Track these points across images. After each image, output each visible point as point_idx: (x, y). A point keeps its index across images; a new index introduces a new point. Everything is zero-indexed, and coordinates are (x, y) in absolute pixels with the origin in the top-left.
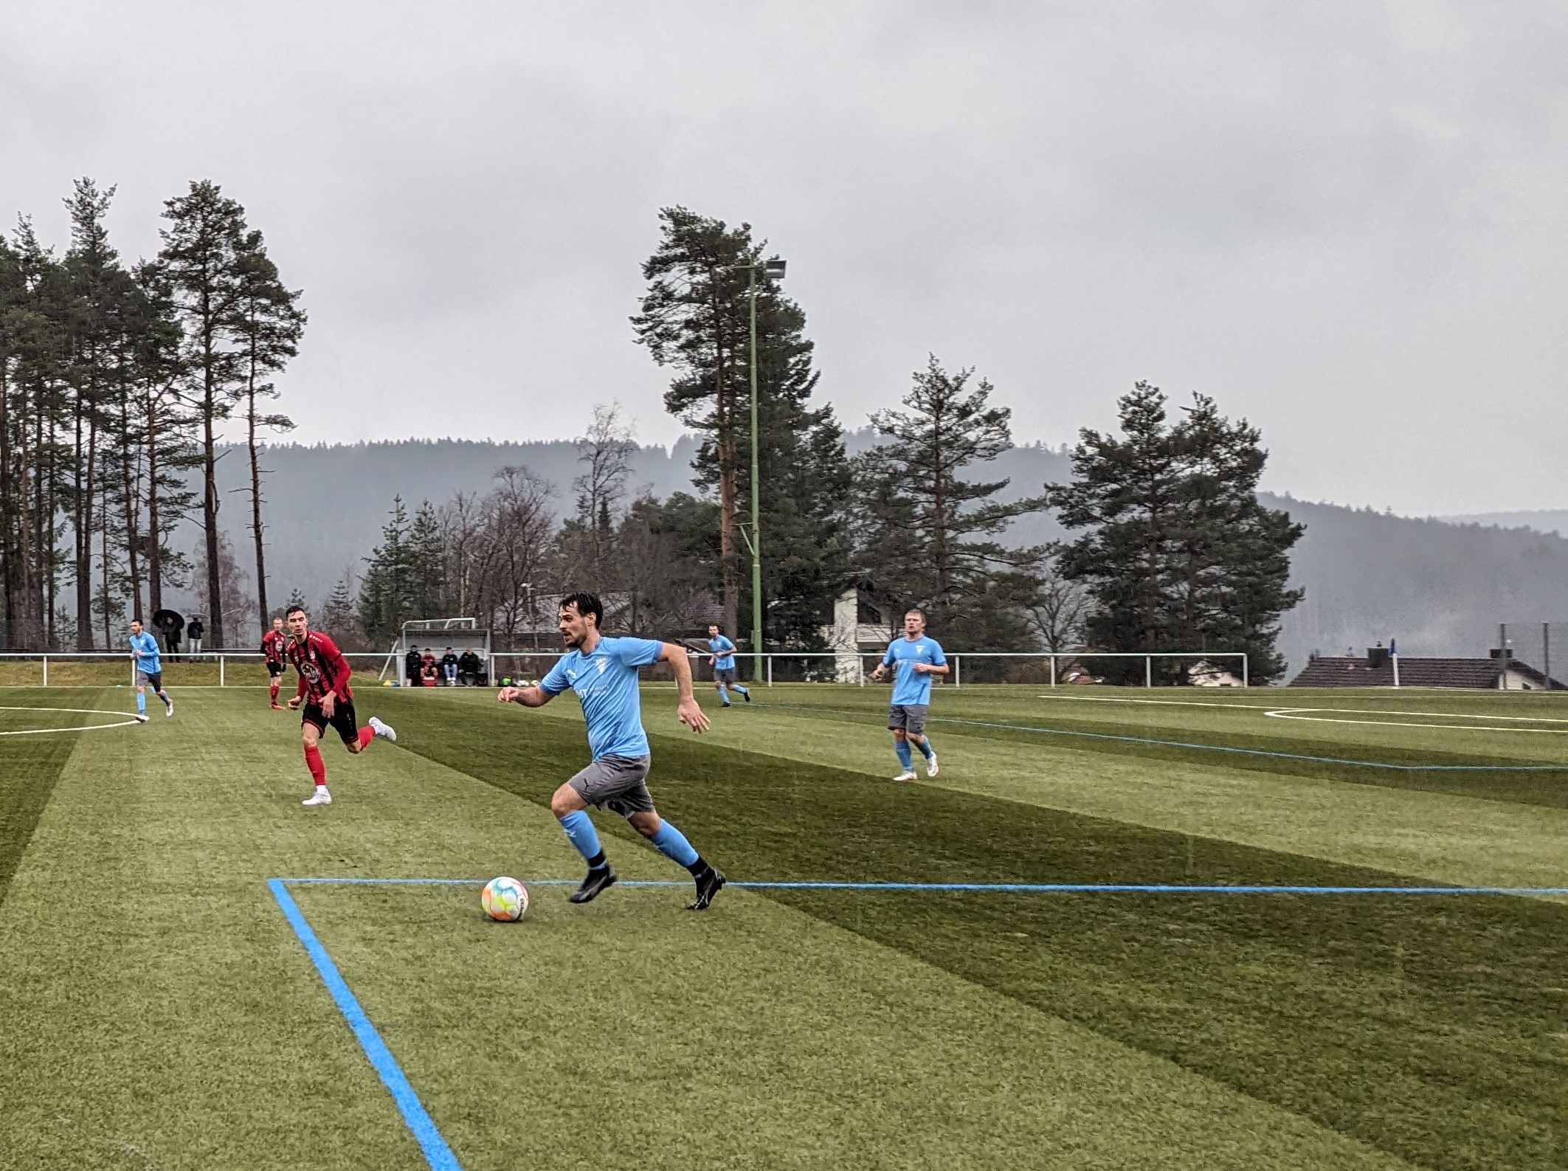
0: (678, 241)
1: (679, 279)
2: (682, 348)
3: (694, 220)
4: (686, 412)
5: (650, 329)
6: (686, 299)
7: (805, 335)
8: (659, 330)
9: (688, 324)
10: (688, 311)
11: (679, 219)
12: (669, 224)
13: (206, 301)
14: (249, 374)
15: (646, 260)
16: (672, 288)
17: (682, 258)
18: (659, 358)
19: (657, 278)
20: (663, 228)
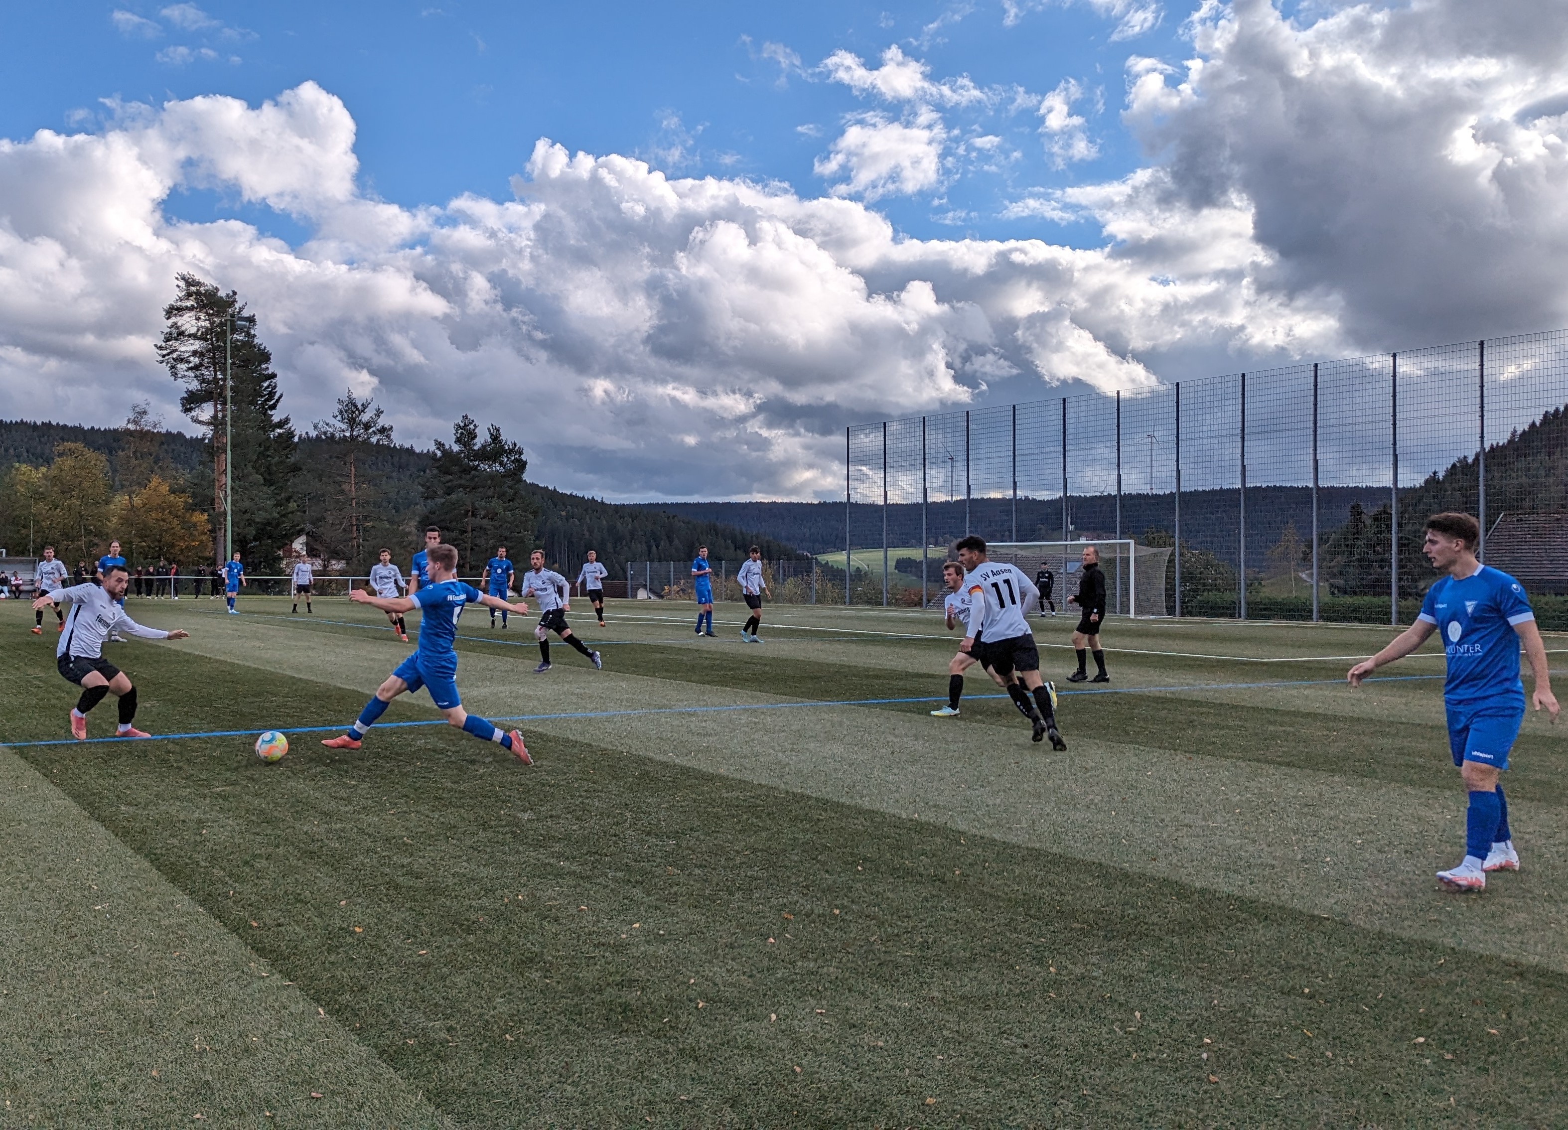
0: (189, 295)
1: (189, 322)
2: (189, 369)
3: (198, 284)
4: (194, 413)
5: (168, 354)
6: (194, 336)
7: (272, 368)
8: (175, 355)
9: (195, 353)
10: (197, 345)
11: (189, 282)
12: (182, 284)
15: (166, 306)
16: (183, 328)
17: (191, 309)
18: (175, 375)
19: (173, 319)
20: (178, 286)
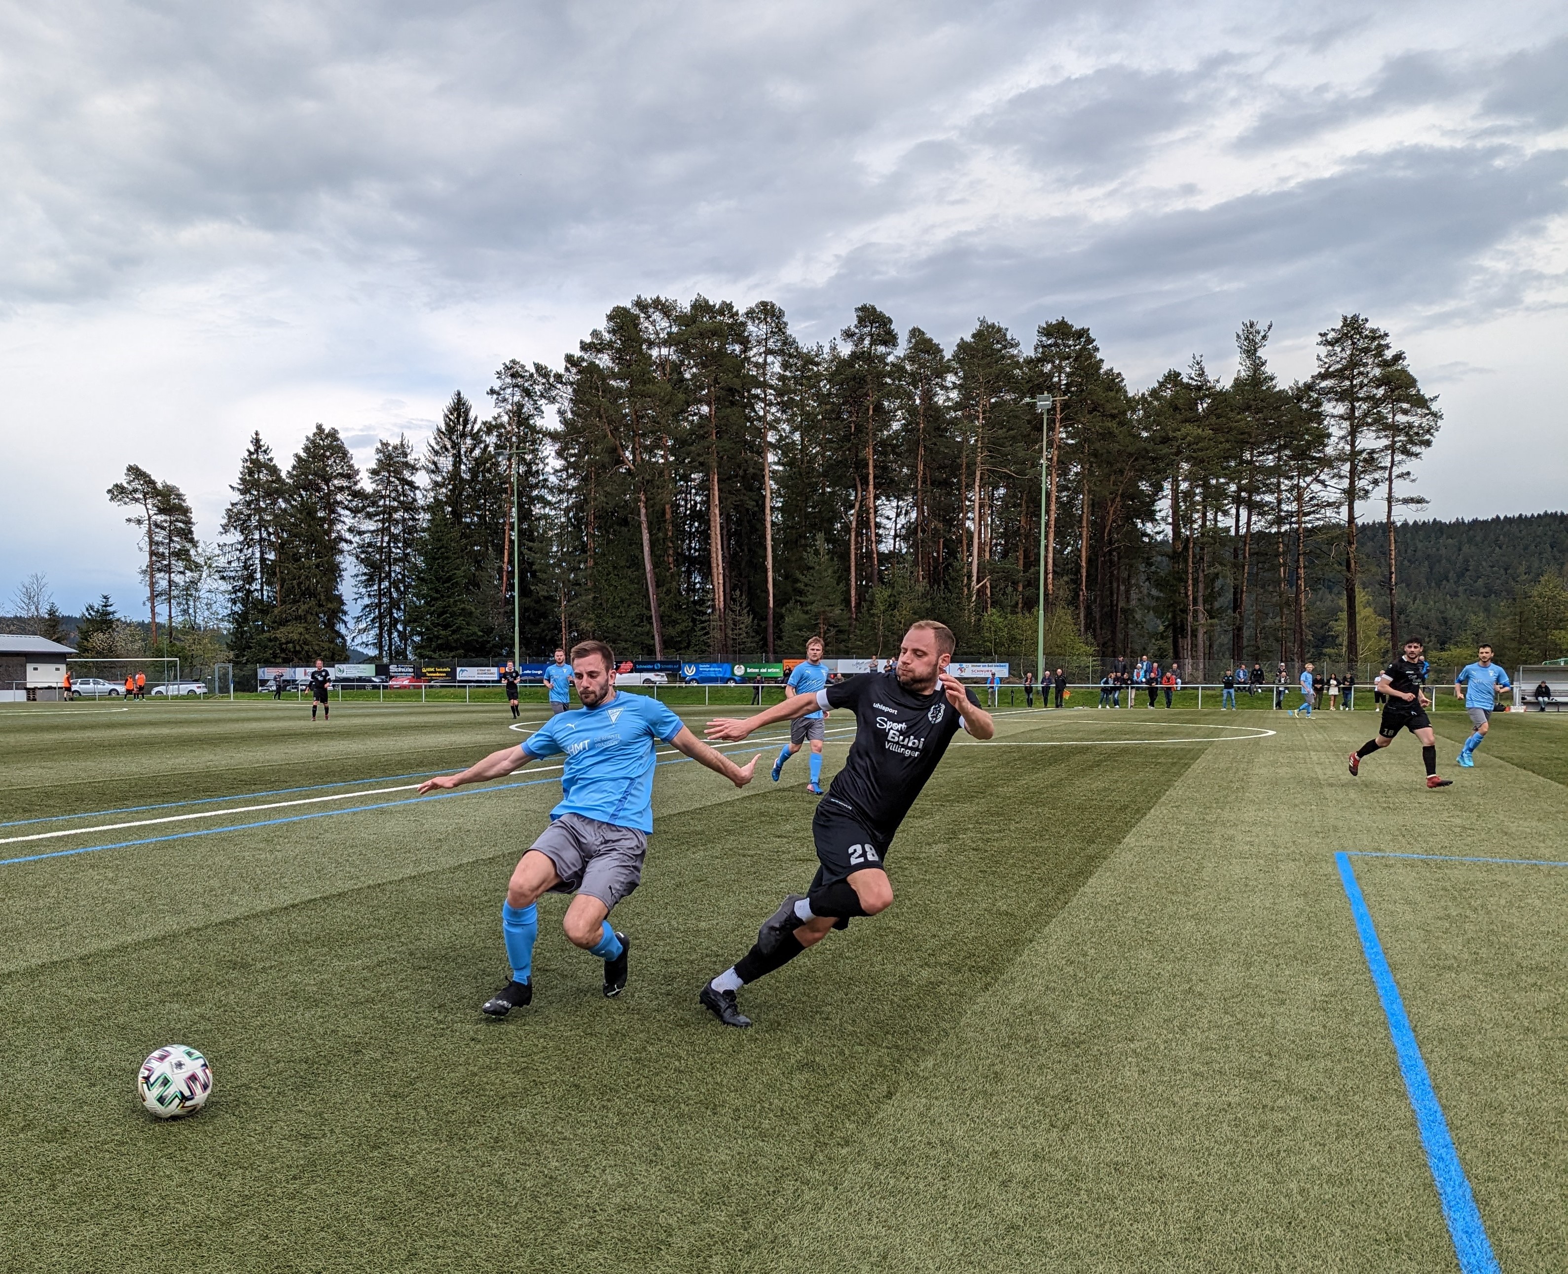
13: (1353, 409)
14: (1389, 465)
